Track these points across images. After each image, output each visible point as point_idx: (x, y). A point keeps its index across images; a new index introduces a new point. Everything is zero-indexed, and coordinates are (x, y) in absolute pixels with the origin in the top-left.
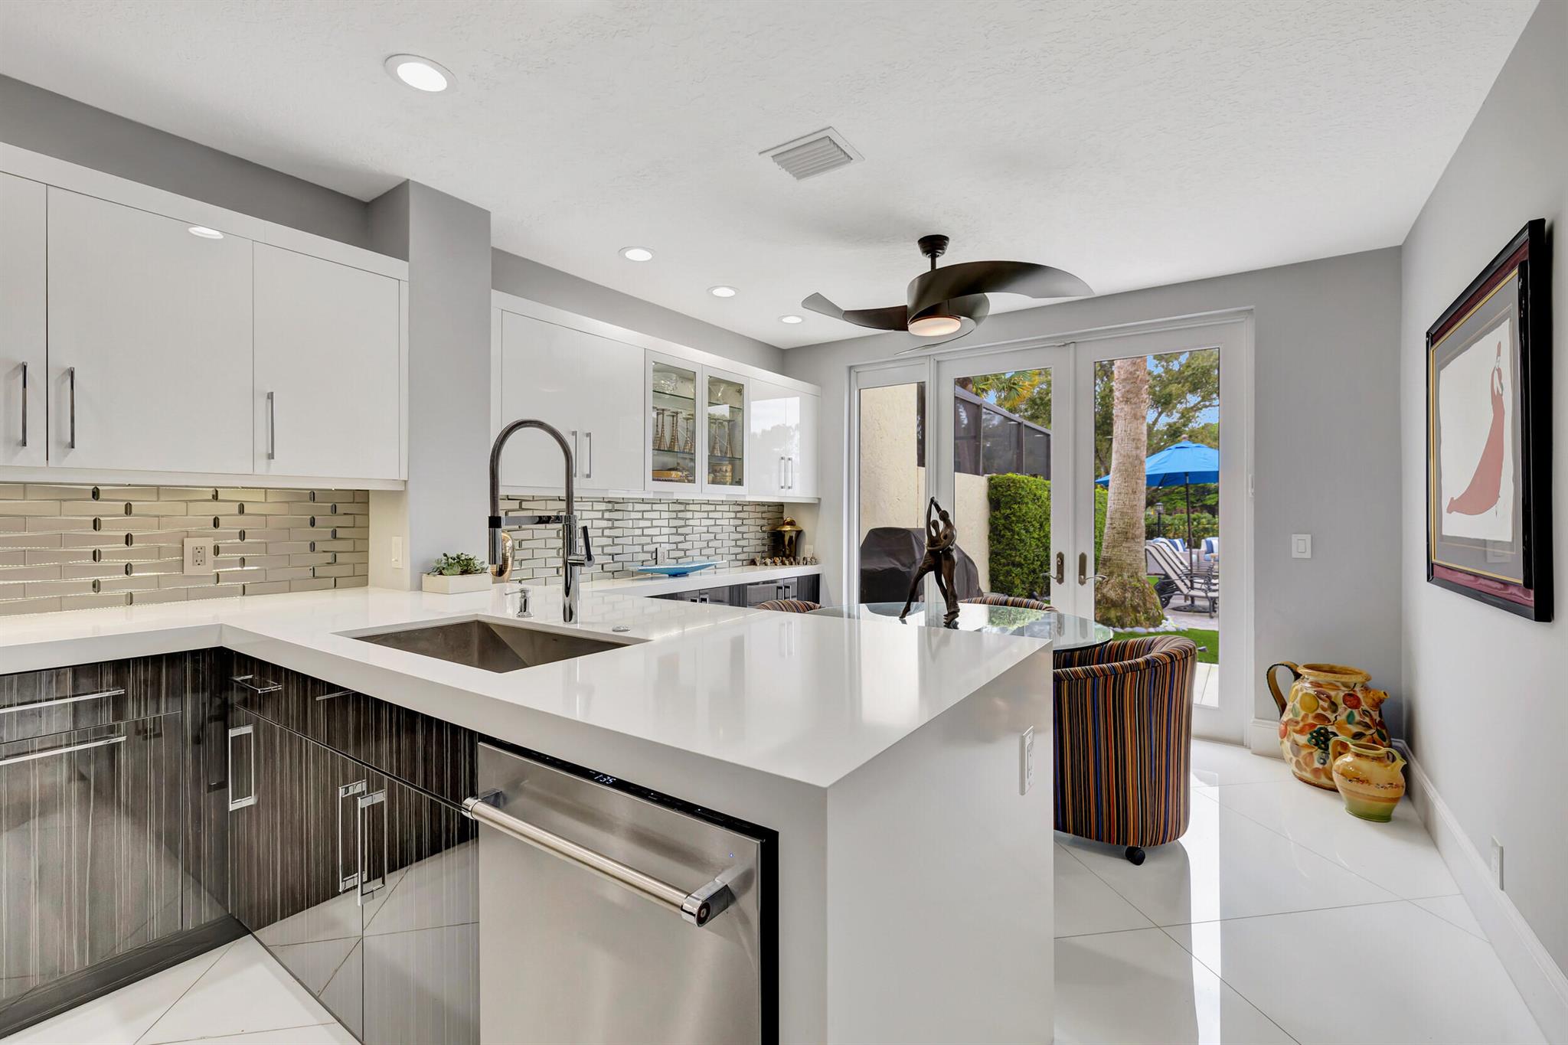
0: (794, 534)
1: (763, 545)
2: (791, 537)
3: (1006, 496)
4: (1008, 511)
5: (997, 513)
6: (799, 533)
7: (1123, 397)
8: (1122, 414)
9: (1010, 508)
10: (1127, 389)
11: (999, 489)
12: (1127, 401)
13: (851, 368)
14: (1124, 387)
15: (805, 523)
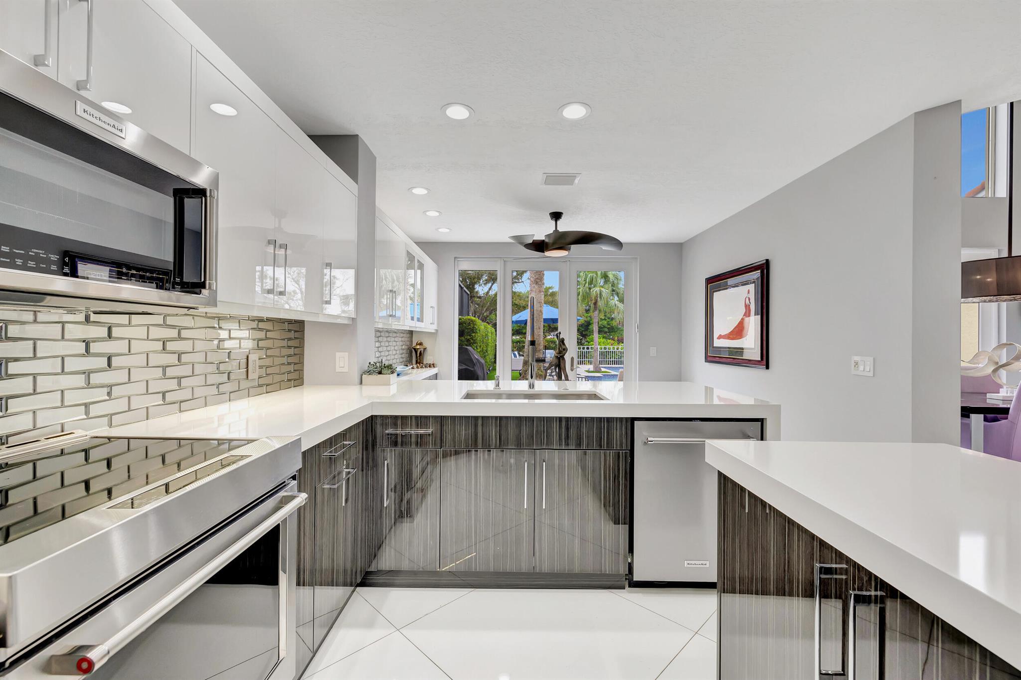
0: (422, 350)
1: (402, 358)
2: (421, 351)
3: (467, 329)
4: (469, 337)
5: (463, 338)
6: (425, 349)
7: (535, 281)
8: (534, 289)
9: (470, 335)
10: (537, 277)
11: (464, 325)
12: (536, 283)
13: (455, 258)
14: (535, 276)
15: (427, 344)
